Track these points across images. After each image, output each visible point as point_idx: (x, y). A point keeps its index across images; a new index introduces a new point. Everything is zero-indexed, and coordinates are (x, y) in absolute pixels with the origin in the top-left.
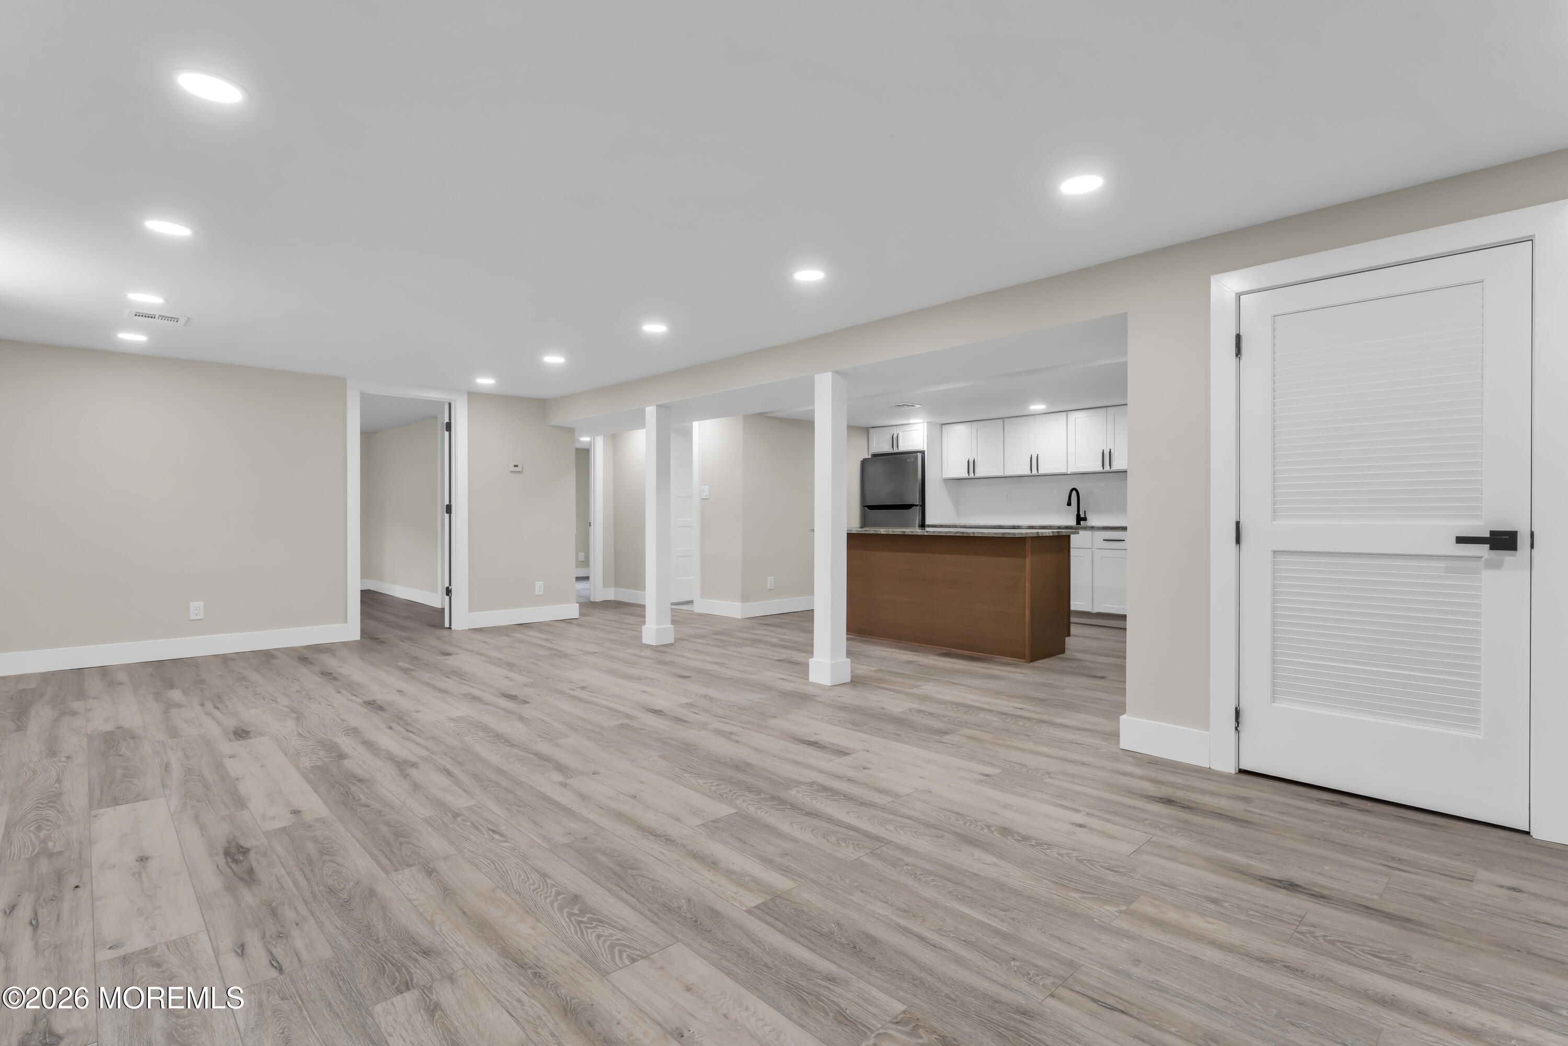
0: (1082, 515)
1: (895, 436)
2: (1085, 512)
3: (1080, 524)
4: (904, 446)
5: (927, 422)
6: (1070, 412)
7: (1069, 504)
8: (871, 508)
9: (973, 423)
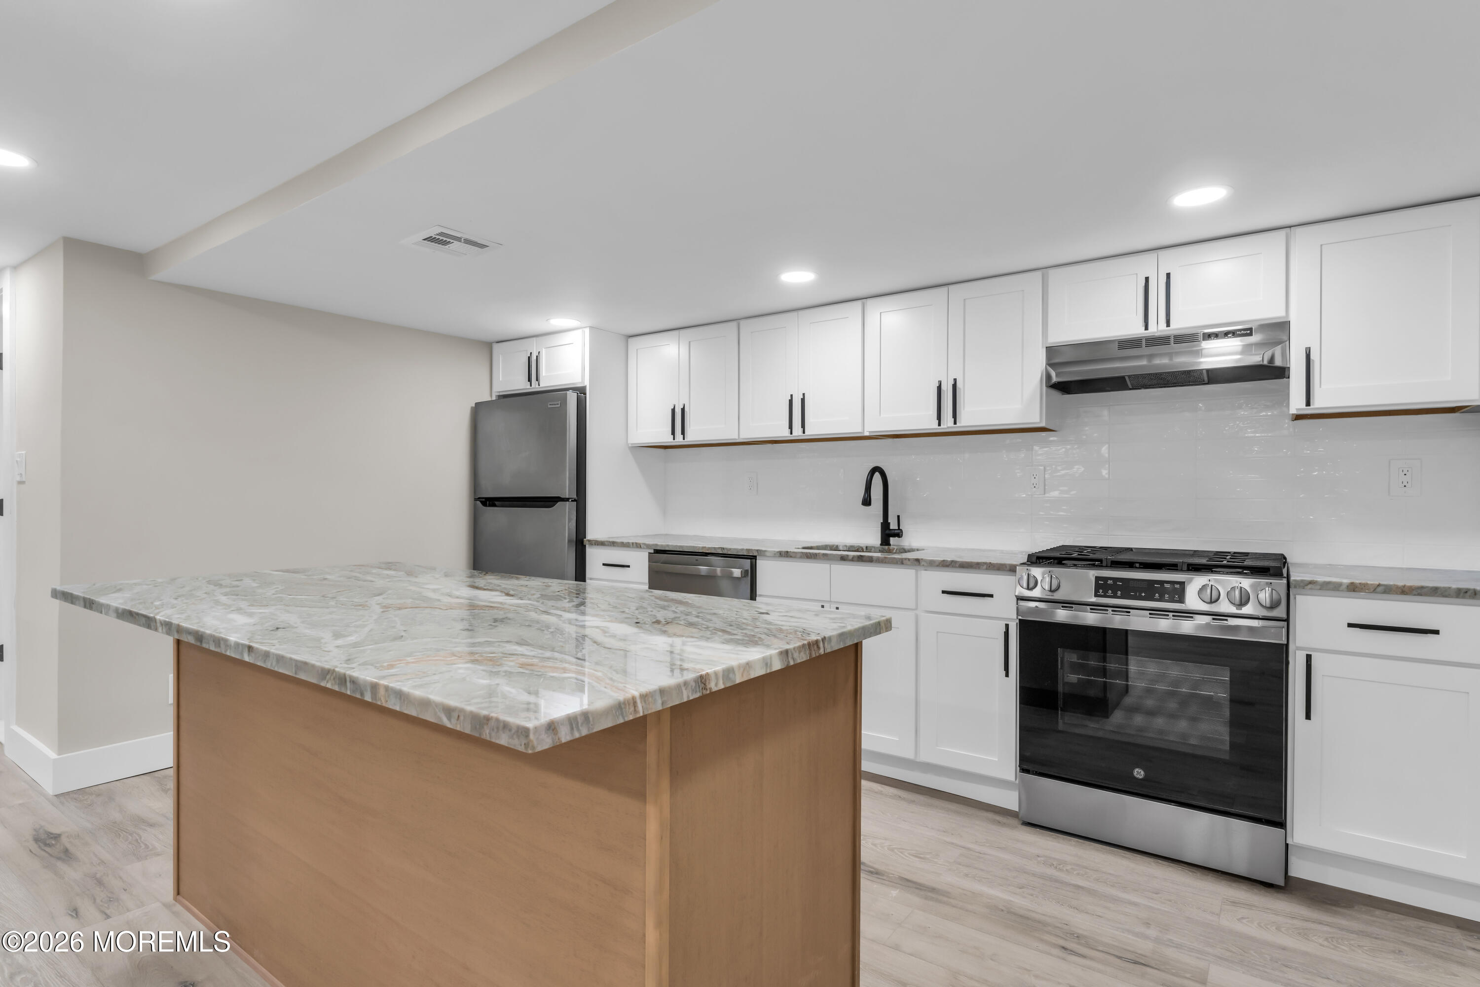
0: (893, 526)
1: (534, 358)
2: (898, 517)
3: (889, 544)
4: (549, 379)
5: (591, 327)
6: (869, 301)
7: (867, 502)
8: (489, 502)
9: (682, 331)
